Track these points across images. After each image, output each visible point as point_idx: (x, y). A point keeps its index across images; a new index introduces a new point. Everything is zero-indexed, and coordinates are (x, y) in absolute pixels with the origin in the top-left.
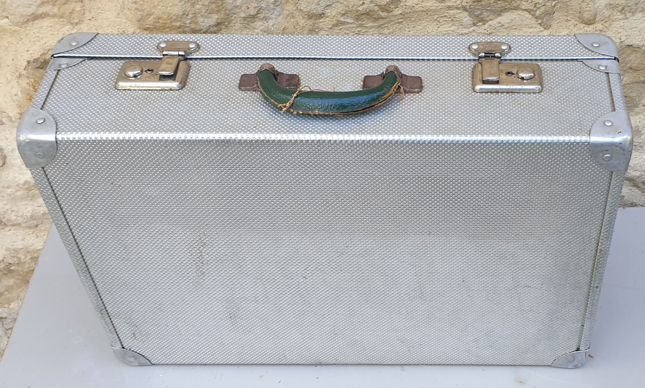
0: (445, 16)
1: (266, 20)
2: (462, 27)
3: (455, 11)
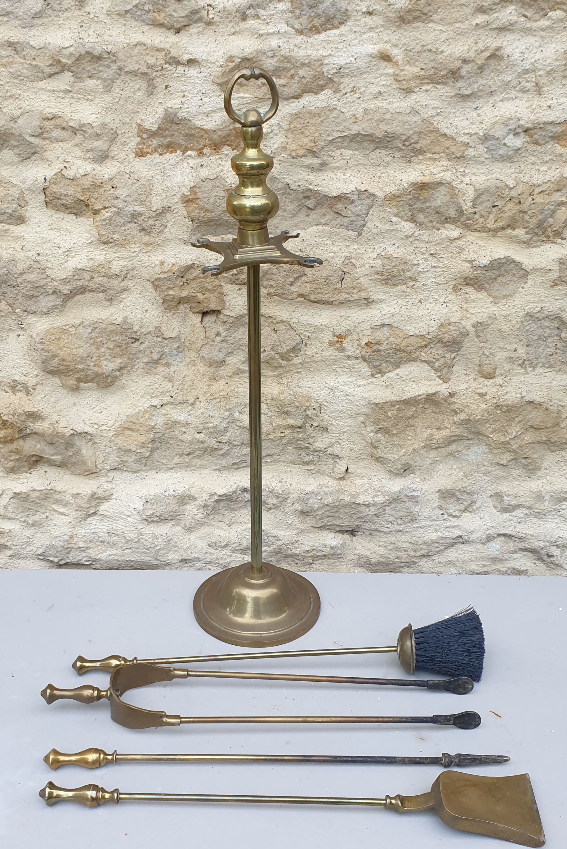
0: (344, 366)
1: (168, 366)
2: (360, 378)
3: (354, 361)
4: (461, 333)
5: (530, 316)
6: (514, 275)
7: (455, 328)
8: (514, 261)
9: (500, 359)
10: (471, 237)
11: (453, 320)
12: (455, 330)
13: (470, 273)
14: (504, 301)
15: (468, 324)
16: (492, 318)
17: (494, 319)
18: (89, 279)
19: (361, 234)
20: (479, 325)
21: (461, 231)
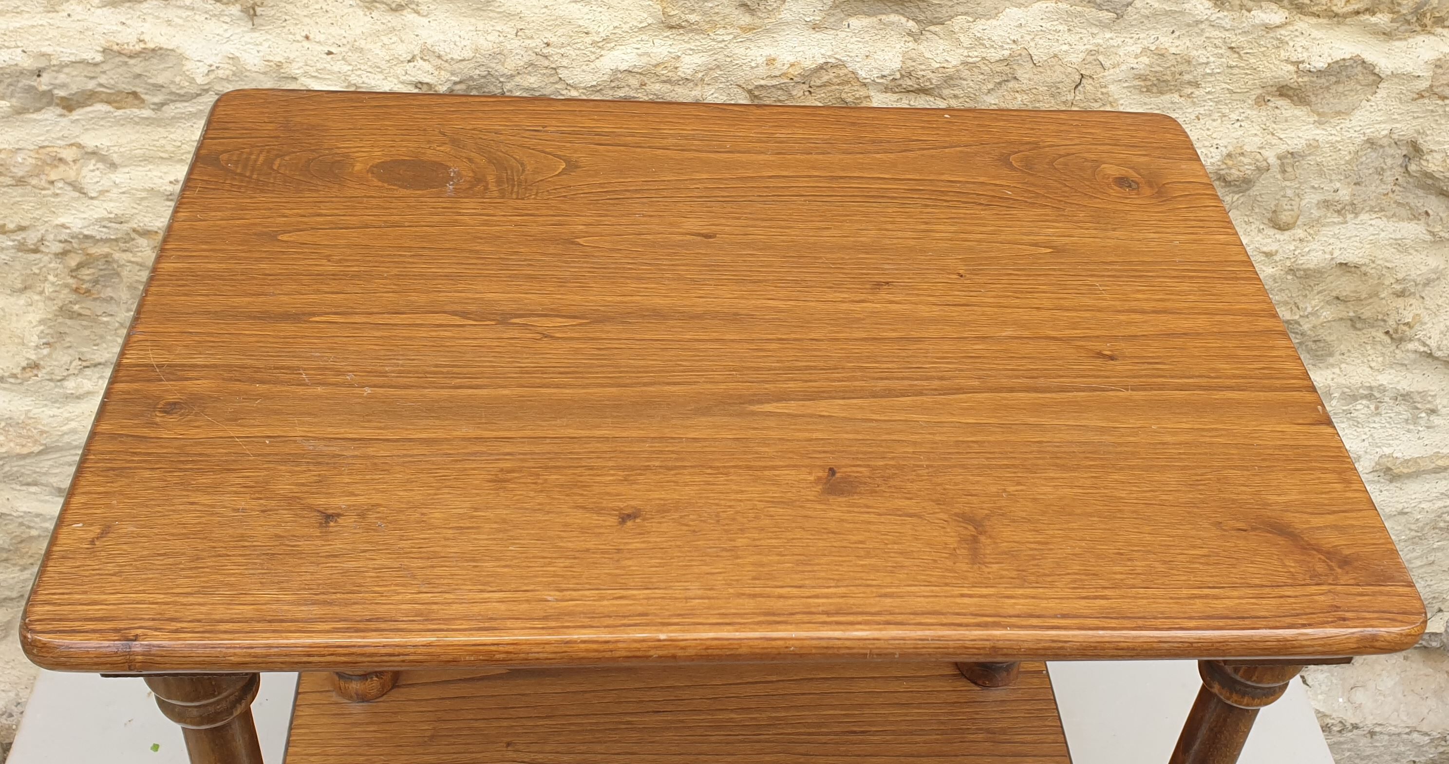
4: (1258, 169)
5: (1371, 143)
6: (1358, 82)
7: (1250, 161)
8: (1364, 62)
9: (1309, 203)
10: (1301, 24)
11: (1247, 148)
12: (1250, 164)
13: (1292, 81)
14: (1335, 121)
15: (1271, 156)
16: (1313, 147)
17: (1314, 147)
18: (638, 86)
19: (1122, 16)
20: (1289, 156)
21: (1287, 14)
